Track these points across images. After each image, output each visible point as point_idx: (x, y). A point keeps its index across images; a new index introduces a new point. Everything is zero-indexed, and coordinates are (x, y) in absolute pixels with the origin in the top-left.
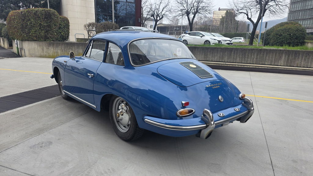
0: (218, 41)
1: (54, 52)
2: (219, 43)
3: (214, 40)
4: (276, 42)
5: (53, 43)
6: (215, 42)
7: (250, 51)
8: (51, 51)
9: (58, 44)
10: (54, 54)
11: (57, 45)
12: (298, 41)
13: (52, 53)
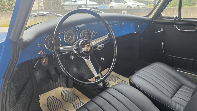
0: (137, 5)
1: (6, 21)
2: (138, 7)
3: (135, 5)
4: (176, 4)
5: (5, 13)
6: (135, 6)
7: (192, 10)
8: (4, 20)
9: (9, 13)
10: (7, 23)
11: (8, 15)
12: (192, 3)
13: (5, 22)
